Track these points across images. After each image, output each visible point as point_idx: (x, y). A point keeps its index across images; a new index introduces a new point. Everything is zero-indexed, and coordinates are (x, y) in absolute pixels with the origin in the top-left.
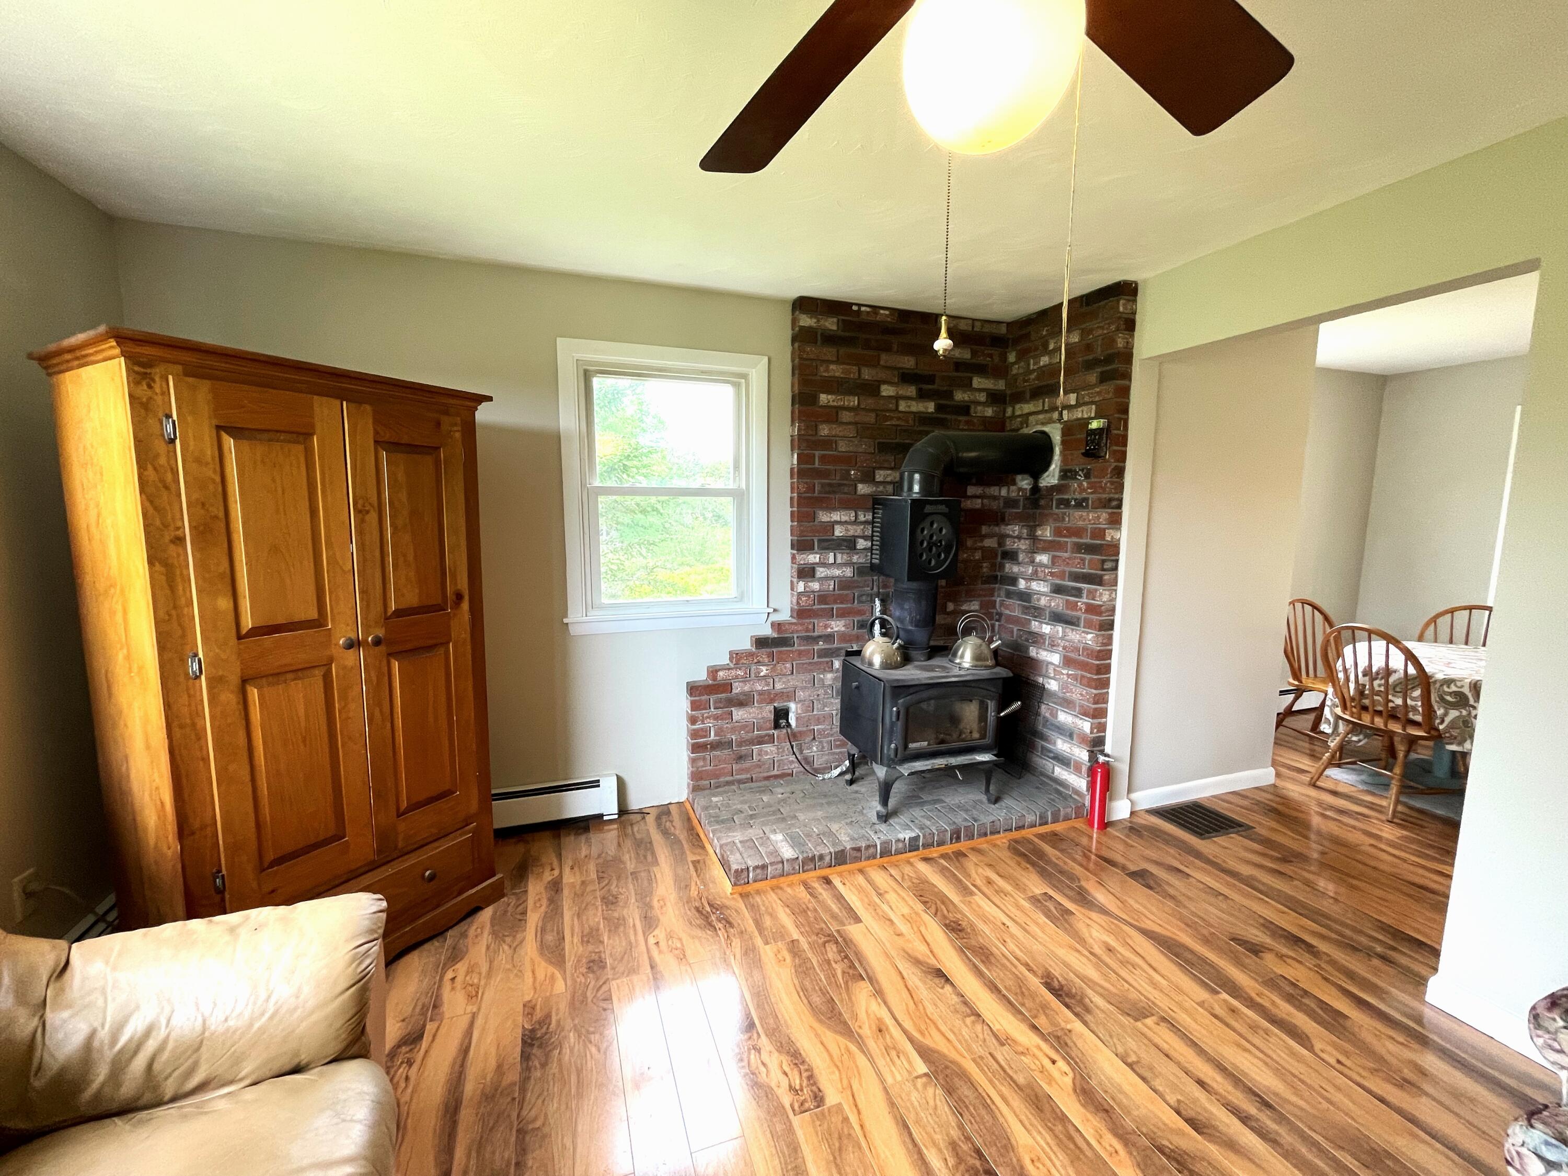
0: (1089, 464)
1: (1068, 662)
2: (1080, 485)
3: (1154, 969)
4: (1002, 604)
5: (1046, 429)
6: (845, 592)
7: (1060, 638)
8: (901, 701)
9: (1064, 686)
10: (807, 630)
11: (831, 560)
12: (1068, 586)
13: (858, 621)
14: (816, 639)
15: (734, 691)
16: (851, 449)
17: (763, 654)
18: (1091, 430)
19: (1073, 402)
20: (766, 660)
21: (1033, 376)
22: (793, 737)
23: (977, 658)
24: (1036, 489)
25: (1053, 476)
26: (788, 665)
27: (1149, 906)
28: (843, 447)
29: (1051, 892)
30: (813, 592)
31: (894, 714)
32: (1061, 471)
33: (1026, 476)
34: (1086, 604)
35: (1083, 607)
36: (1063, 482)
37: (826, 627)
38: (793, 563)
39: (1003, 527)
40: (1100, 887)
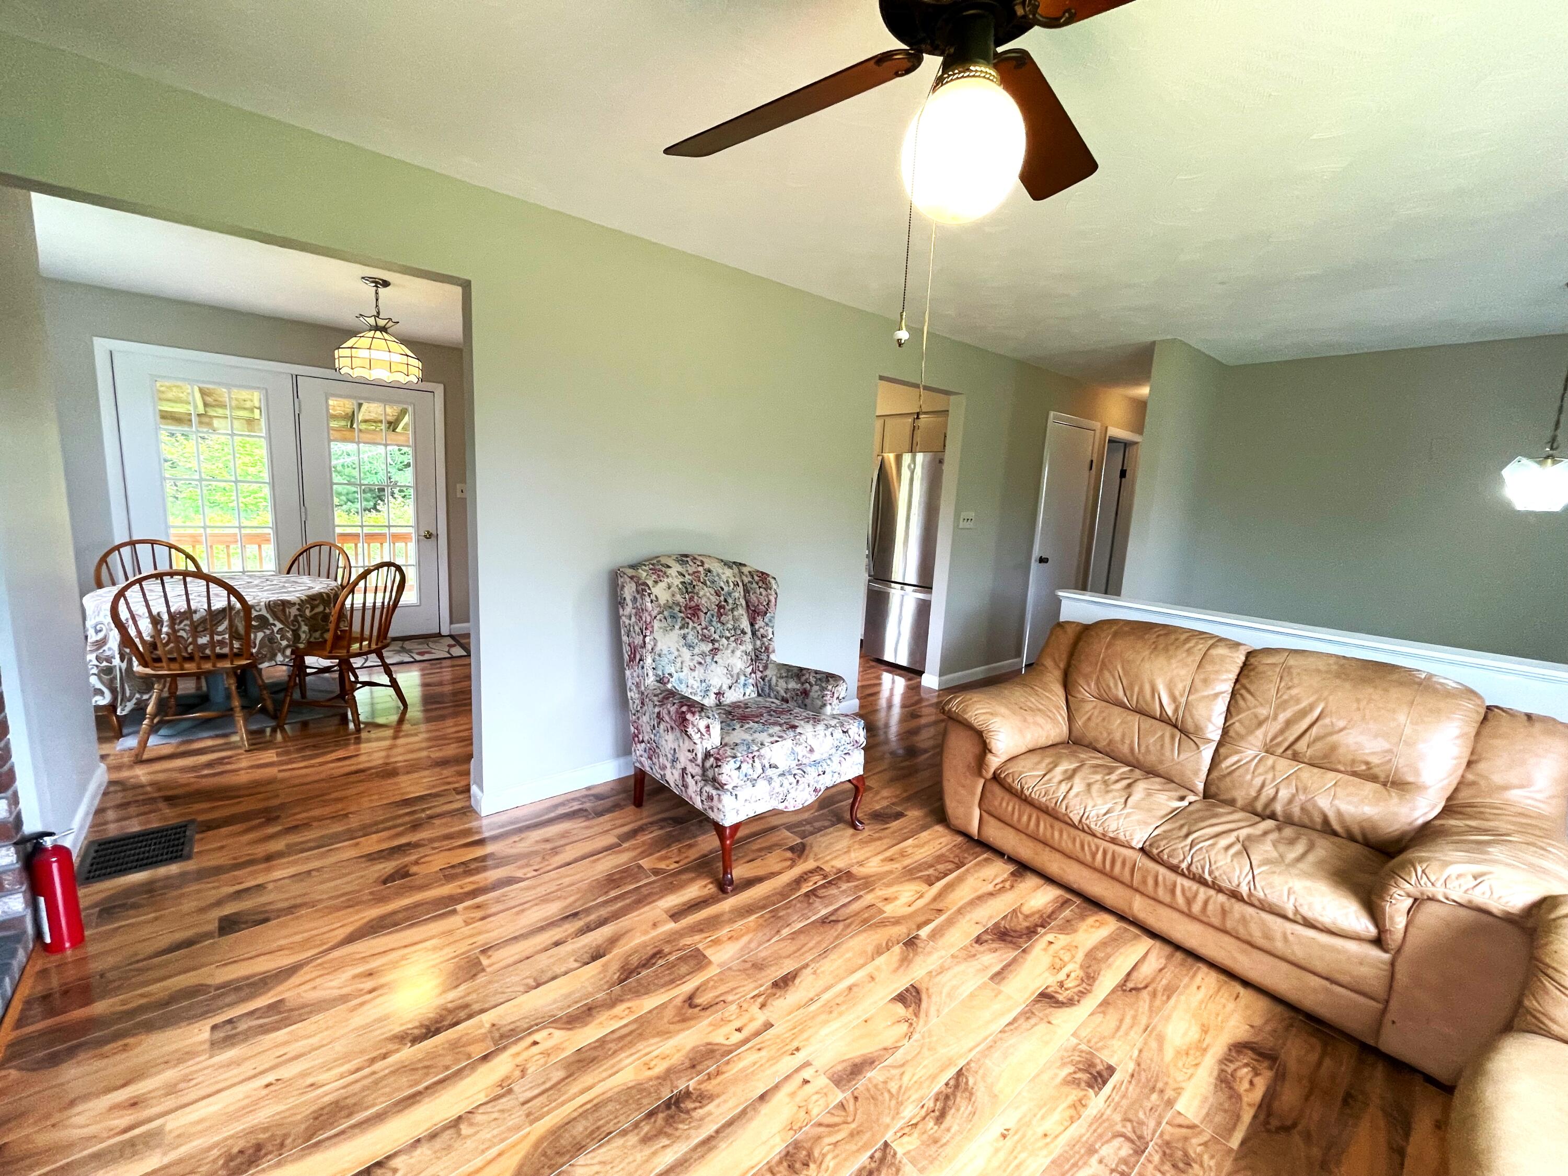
3: (415, 944)
27: (301, 928)
29: (219, 1019)
40: (235, 965)
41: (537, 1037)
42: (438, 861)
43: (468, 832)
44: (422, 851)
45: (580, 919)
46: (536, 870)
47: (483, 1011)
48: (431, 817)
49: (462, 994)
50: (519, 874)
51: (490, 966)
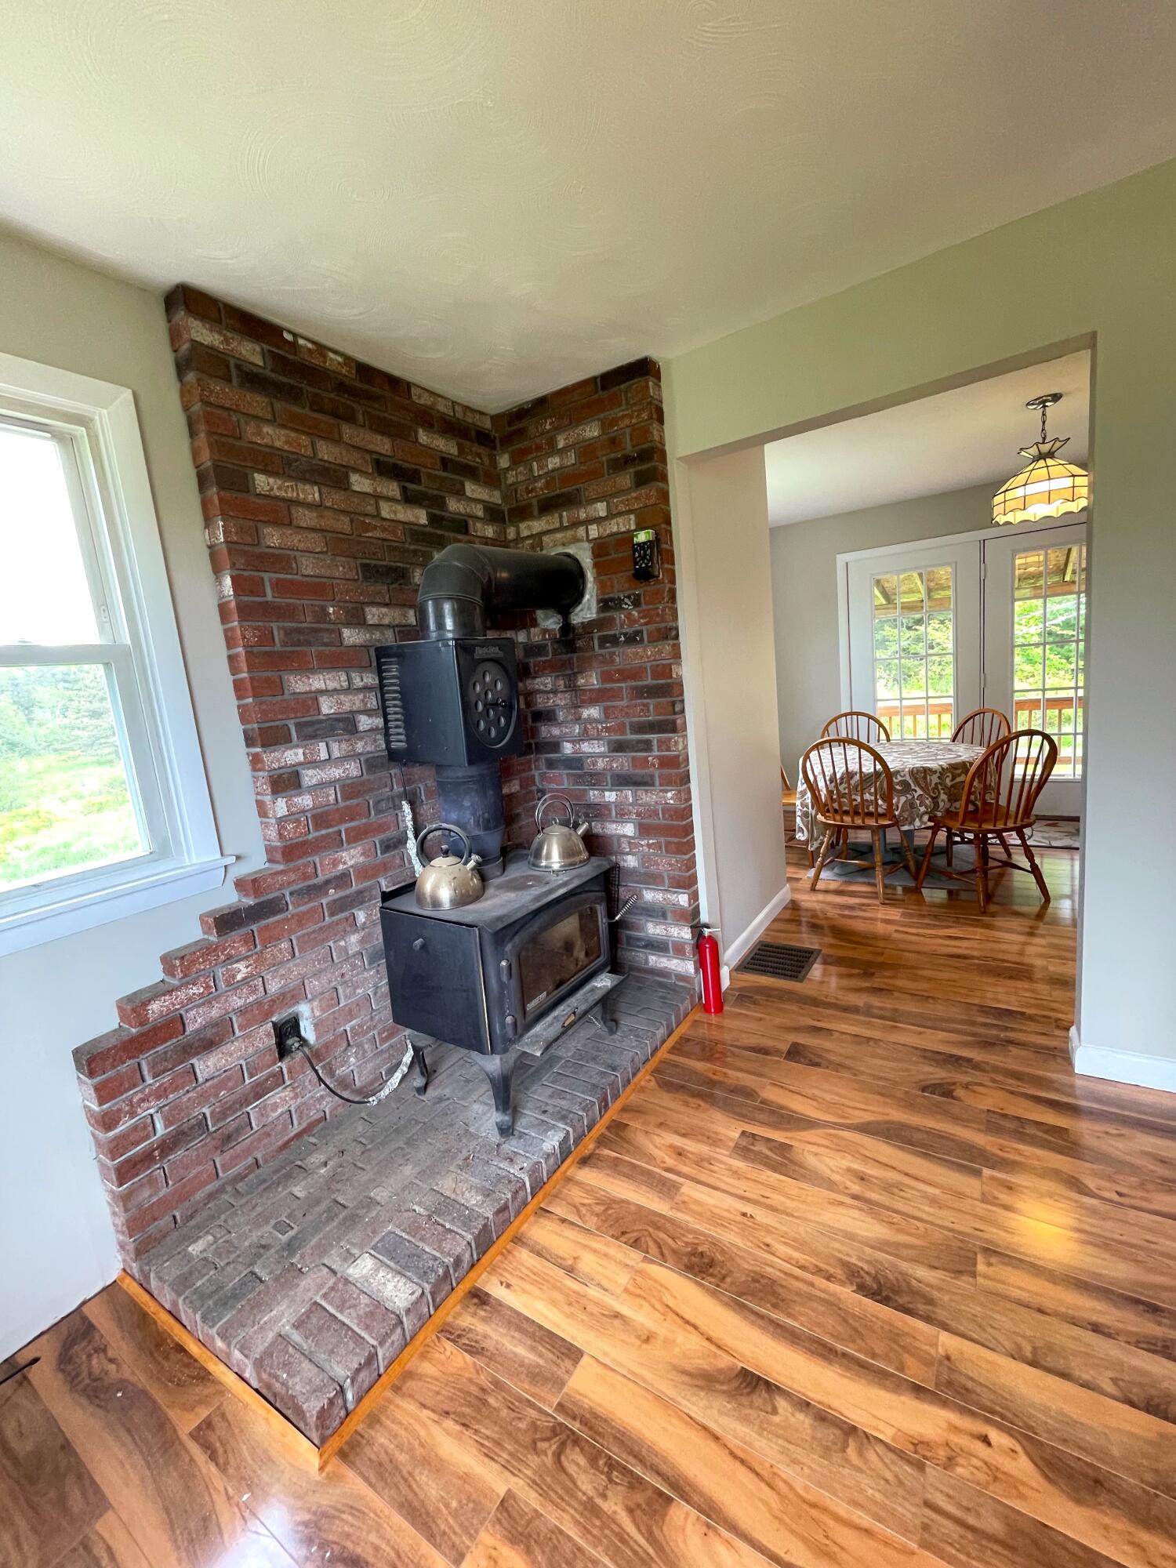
0: (636, 589)
1: (644, 830)
2: (629, 616)
3: (916, 1179)
4: (543, 776)
5: (570, 550)
6: (355, 802)
7: (630, 805)
8: (508, 948)
9: (644, 860)
10: (306, 877)
11: (324, 755)
12: (632, 740)
13: (382, 842)
14: (321, 889)
15: (191, 1028)
16: (323, 572)
17: (235, 940)
18: (639, 544)
19: (603, 514)
20: (243, 950)
21: (539, 484)
22: (314, 1057)
23: (568, 853)
24: (567, 628)
25: (589, 608)
26: (285, 945)
27: (836, 1089)
28: (308, 567)
29: (750, 1129)
30: (304, 811)
31: (505, 972)
32: (599, 601)
33: (550, 612)
34: (659, 758)
35: (656, 762)
36: (602, 615)
37: (335, 863)
38: (254, 769)
39: (528, 681)
40: (781, 1090)
41: (994, 1435)
42: (990, 1099)
43: (1046, 1084)
44: (978, 1077)
45: (1160, 1324)
46: (1120, 1194)
47: (945, 1327)
48: (1011, 1042)
49: (934, 1282)
50: (1091, 1183)
51: (986, 1277)
